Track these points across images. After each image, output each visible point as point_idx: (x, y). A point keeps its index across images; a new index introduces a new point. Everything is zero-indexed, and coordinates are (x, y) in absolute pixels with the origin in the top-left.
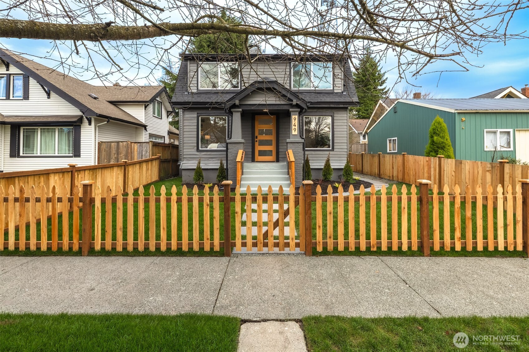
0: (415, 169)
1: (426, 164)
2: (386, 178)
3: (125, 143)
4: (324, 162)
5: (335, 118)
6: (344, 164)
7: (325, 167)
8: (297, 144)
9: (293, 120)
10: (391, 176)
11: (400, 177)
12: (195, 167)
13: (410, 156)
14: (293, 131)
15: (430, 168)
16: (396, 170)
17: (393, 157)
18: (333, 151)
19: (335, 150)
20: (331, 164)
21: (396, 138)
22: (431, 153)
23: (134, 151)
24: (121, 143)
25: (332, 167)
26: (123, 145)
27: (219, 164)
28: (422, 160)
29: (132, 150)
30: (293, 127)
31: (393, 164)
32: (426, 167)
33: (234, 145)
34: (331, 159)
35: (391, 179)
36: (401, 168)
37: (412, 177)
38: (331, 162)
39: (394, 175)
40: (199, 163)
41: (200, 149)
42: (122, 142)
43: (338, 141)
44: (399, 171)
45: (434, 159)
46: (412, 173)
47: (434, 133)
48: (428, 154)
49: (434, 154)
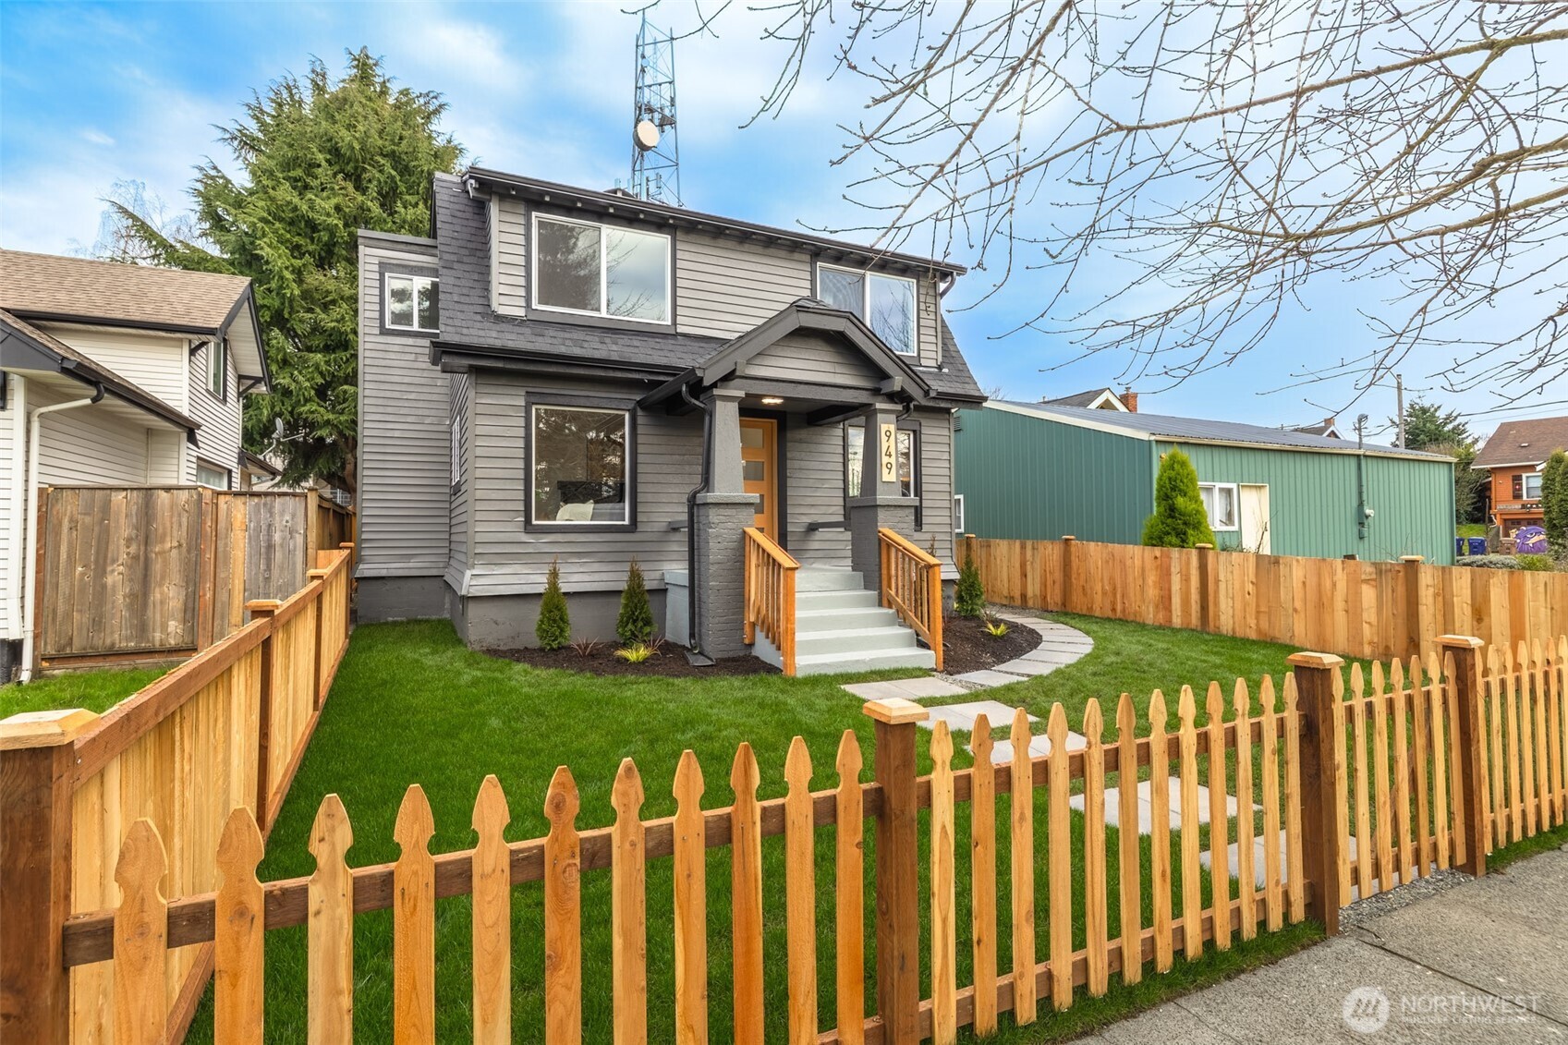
0: (1111, 579)
1: (1149, 563)
2: (997, 600)
3: (184, 495)
5: (924, 438)
8: (900, 511)
9: (884, 438)
10: (1017, 594)
11: (1054, 597)
13: (1092, 544)
14: (885, 471)
15: (1169, 574)
16: (1038, 580)
17: (1023, 547)
18: (921, 530)
19: (925, 528)
21: (961, 497)
22: (1167, 539)
23: (230, 527)
24: (163, 494)
26: (173, 506)
28: (1138, 555)
29: (222, 525)
30: (885, 460)
31: (1023, 565)
32: (1154, 573)
33: (729, 512)
35: (1018, 602)
36: (1058, 575)
37: (1098, 598)
39: (1030, 593)
40: (554, 574)
41: (534, 522)
42: (168, 489)
43: (930, 503)
44: (1049, 582)
45: (1180, 553)
46: (1098, 588)
47: (1173, 489)
48: (1156, 540)
49: (1174, 540)
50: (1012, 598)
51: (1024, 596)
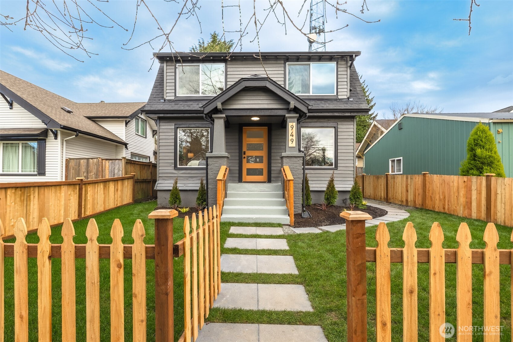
0: (443, 192)
1: (462, 185)
2: (397, 202)
3: (95, 160)
4: (327, 183)
5: (339, 130)
6: (351, 186)
7: (328, 188)
8: (295, 159)
9: (290, 129)
10: (404, 200)
11: (419, 201)
12: (171, 188)
13: (435, 176)
14: (290, 142)
15: (470, 190)
16: (412, 193)
17: (407, 178)
18: (337, 169)
19: (339, 168)
20: (336, 186)
21: (401, 158)
22: (471, 172)
23: (105, 169)
24: (91, 160)
25: (337, 189)
26: (93, 163)
27: (200, 185)
28: (456, 180)
29: (103, 168)
30: (290, 138)
31: (407, 187)
32: (463, 189)
33: (215, 160)
34: (335, 179)
35: (405, 203)
36: (421, 191)
37: (437, 202)
38: (335, 182)
39: (409, 200)
40: (176, 183)
41: (178, 166)
42: (92, 159)
43: (343, 158)
44: (417, 194)
45: (477, 179)
46: (437, 197)
47: (476, 145)
48: (466, 173)
49: (475, 172)
50: (402, 201)
51: (407, 201)
